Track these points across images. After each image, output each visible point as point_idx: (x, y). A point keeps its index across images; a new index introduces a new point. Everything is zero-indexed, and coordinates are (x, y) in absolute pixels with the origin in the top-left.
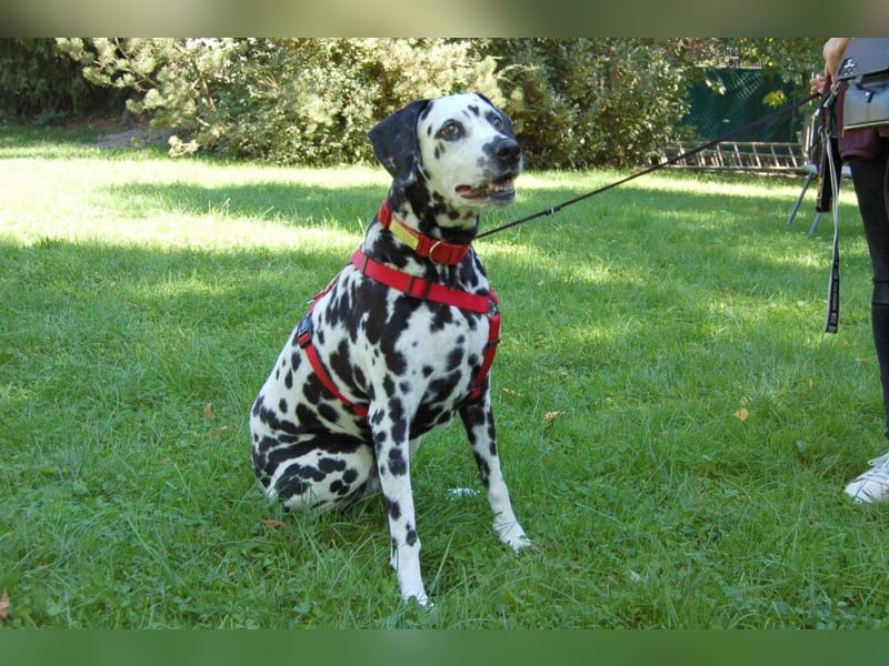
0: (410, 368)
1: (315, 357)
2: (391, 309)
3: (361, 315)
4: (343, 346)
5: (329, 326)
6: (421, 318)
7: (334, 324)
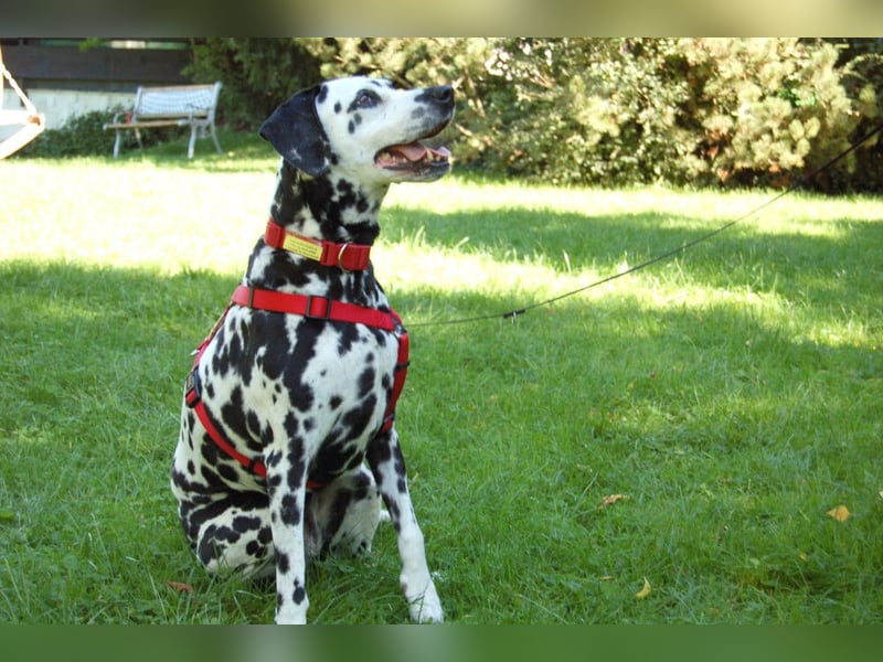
0: (316, 402)
1: (207, 414)
2: (293, 338)
3: (256, 351)
4: (237, 395)
5: (219, 375)
6: (328, 340)
7: (224, 372)
